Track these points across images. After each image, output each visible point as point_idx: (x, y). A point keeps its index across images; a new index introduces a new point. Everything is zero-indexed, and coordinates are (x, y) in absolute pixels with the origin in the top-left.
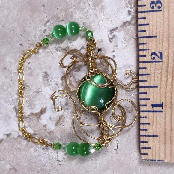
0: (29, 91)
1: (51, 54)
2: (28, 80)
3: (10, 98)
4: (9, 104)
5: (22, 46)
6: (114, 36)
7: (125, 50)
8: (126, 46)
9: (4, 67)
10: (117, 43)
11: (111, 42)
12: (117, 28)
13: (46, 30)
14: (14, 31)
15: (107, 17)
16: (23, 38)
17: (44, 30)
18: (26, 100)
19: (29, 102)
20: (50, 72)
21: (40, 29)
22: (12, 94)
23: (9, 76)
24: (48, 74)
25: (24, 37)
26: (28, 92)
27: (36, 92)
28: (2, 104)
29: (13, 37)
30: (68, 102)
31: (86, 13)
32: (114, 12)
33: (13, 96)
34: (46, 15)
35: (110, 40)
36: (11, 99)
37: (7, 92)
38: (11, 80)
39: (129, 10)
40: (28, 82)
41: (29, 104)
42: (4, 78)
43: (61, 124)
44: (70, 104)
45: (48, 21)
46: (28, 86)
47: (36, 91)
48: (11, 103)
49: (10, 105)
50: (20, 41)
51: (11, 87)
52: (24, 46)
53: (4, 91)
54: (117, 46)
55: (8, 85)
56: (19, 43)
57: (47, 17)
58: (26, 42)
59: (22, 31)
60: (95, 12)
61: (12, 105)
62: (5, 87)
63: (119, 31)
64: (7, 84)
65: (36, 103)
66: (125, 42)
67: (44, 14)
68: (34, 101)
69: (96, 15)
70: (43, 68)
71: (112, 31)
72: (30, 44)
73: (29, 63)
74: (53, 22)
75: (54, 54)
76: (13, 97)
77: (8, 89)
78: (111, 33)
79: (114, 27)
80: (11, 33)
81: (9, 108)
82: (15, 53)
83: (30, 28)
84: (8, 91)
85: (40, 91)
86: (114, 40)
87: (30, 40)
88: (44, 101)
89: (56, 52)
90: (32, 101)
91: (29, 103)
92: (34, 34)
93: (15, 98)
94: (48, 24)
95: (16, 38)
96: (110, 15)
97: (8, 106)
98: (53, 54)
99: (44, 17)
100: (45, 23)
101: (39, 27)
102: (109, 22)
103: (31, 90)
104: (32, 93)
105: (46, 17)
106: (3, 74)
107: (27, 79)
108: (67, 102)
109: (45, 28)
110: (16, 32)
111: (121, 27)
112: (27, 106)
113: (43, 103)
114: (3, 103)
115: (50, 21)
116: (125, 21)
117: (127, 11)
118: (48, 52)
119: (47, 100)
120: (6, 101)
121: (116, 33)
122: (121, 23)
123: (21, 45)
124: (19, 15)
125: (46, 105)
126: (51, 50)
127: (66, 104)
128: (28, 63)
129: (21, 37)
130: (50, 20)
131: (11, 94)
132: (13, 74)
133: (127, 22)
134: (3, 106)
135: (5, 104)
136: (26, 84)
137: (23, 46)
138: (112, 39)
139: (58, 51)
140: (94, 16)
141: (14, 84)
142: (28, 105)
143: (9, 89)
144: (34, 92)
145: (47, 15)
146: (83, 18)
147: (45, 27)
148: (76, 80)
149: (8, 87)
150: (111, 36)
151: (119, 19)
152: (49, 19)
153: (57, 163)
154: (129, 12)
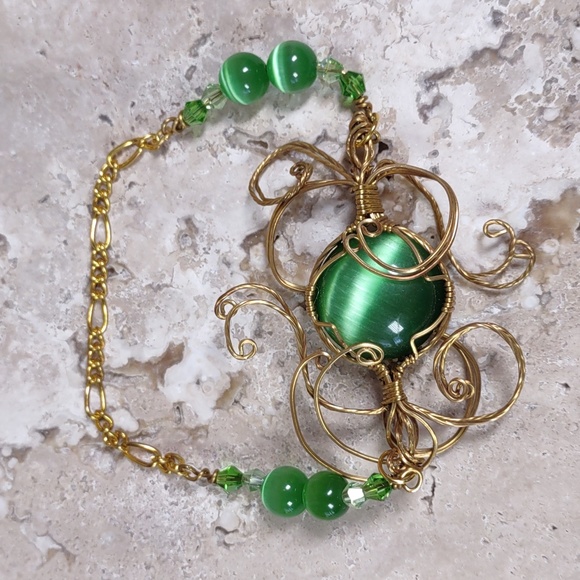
0: (126, 283)
1: (210, 156)
2: (123, 244)
3: (57, 304)
4: (52, 324)
5: (106, 123)
6: (437, 100)
7: (474, 151)
8: (480, 136)
9: (43, 196)
10: (447, 123)
11: (425, 118)
12: (449, 71)
13: (193, 68)
14: (79, 67)
15: (417, 29)
16: (111, 96)
17: (187, 68)
18: (116, 315)
19: (124, 323)
20: (203, 220)
21: (173, 65)
22: (66, 292)
23: (58, 227)
24: (194, 226)
25: (115, 91)
26: (122, 286)
27: (150, 286)
28: (30, 325)
29: (77, 90)
30: (263, 328)
31: (339, 13)
32: (442, 14)
33: (68, 297)
34: (196, 16)
35: (424, 111)
36: (63, 308)
37: (47, 284)
38: (65, 242)
39: (495, 8)
40: (125, 251)
41: (125, 329)
42: (39, 233)
43: (236, 402)
44: (270, 333)
45: (204, 38)
46: (123, 266)
47: (150, 282)
48: (63, 323)
49: (59, 328)
50: (102, 106)
51: (63, 267)
52: (113, 122)
53: (40, 278)
54: (445, 134)
55: (52, 259)
56: (97, 112)
57: (199, 23)
58: (121, 110)
59: (109, 70)
60: (373, 10)
61: (65, 329)
62: (42, 267)
63: (458, 82)
64: (50, 256)
65: (148, 327)
66: (476, 122)
67: (190, 11)
68: (144, 317)
69: (377, 22)
70: (178, 204)
71: (432, 79)
72: (136, 119)
73: (131, 184)
74: (220, 42)
75: (221, 156)
76: (71, 303)
77: (51, 273)
78: (428, 89)
79: (440, 65)
80: (70, 76)
81: (54, 339)
82: (82, 147)
83: (137, 62)
84: (54, 278)
85: (167, 286)
86: (436, 111)
87: (136, 101)
88: (178, 318)
89: (229, 149)
90: (135, 319)
91: (125, 326)
92: (150, 83)
93: (75, 306)
94: (202, 50)
95: (88, 93)
96: (426, 25)
97: (52, 332)
98: (216, 157)
99: (190, 24)
100: (191, 44)
101: (172, 58)
102: (422, 49)
103: (133, 277)
104: (135, 291)
105: (196, 23)
106: (36, 221)
107: (122, 241)
108: (259, 325)
109: (192, 61)
110: (86, 74)
111: (463, 68)
112: (119, 334)
113: (174, 325)
114: (34, 321)
115: (212, 37)
116: (479, 47)
117: (489, 11)
118: (200, 149)
119: (188, 315)
120: (43, 316)
121: (444, 88)
122: (466, 54)
123: (104, 118)
124: (101, 14)
125: (185, 334)
126: (211, 143)
127: (255, 332)
128: (127, 184)
129: (104, 90)
130: (209, 35)
131: (62, 290)
132: (71, 221)
133: (486, 50)
134: (32, 331)
135: (40, 326)
136: (117, 256)
137: (112, 125)
138: (429, 108)
139: (234, 147)
140: (370, 25)
141: (74, 254)
142: (122, 332)
143: (58, 274)
144: (144, 285)
145: (201, 16)
146: (328, 32)
147: (192, 59)
148: (293, 251)
149: (53, 267)
150: (426, 99)
151: (457, 38)
152: (206, 32)
153: (215, 539)
154: (496, 14)
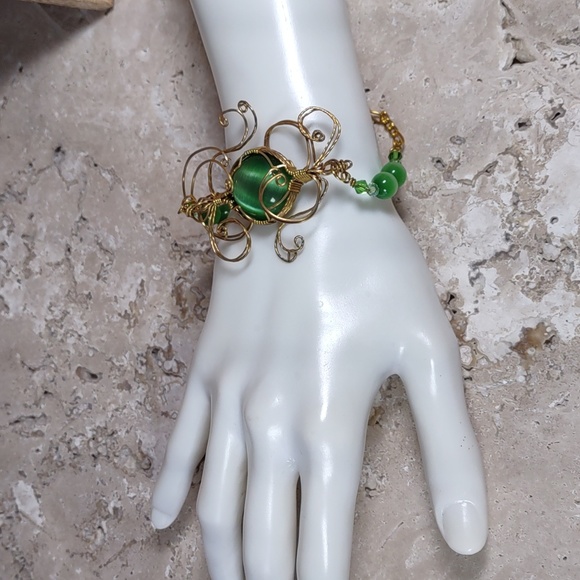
6: (479, 275)
7: (495, 301)
8: (499, 294)
10: (483, 287)
11: (472, 284)
12: (484, 262)
15: (470, 240)
31: (433, 230)
32: (482, 234)
35: (472, 281)
39: (507, 232)
43: (377, 423)
54: (482, 293)
60: (449, 230)
63: (488, 267)
66: (496, 286)
69: (451, 236)
71: (476, 265)
78: (474, 270)
79: (480, 259)
86: (477, 281)
96: (474, 238)
102: (472, 250)
108: (390, 384)
111: (491, 260)
116: (499, 251)
117: (504, 233)
121: (482, 270)
122: (493, 254)
133: (502, 252)
138: (475, 279)
140: (448, 237)
146: (427, 239)
150: (473, 275)
151: (489, 246)
153: (365, 493)
154: (507, 235)
